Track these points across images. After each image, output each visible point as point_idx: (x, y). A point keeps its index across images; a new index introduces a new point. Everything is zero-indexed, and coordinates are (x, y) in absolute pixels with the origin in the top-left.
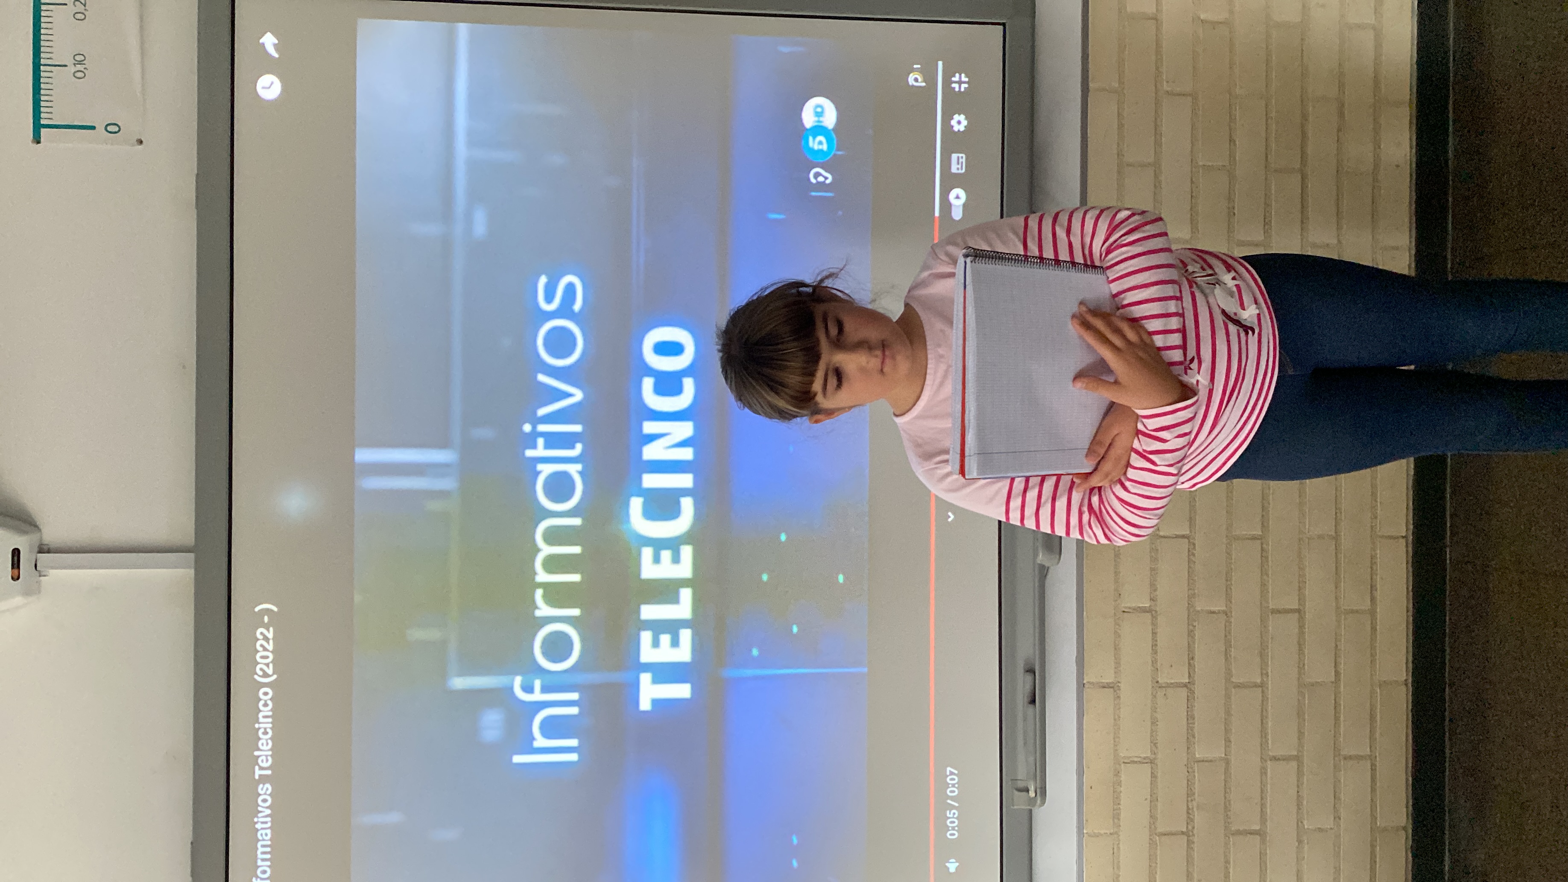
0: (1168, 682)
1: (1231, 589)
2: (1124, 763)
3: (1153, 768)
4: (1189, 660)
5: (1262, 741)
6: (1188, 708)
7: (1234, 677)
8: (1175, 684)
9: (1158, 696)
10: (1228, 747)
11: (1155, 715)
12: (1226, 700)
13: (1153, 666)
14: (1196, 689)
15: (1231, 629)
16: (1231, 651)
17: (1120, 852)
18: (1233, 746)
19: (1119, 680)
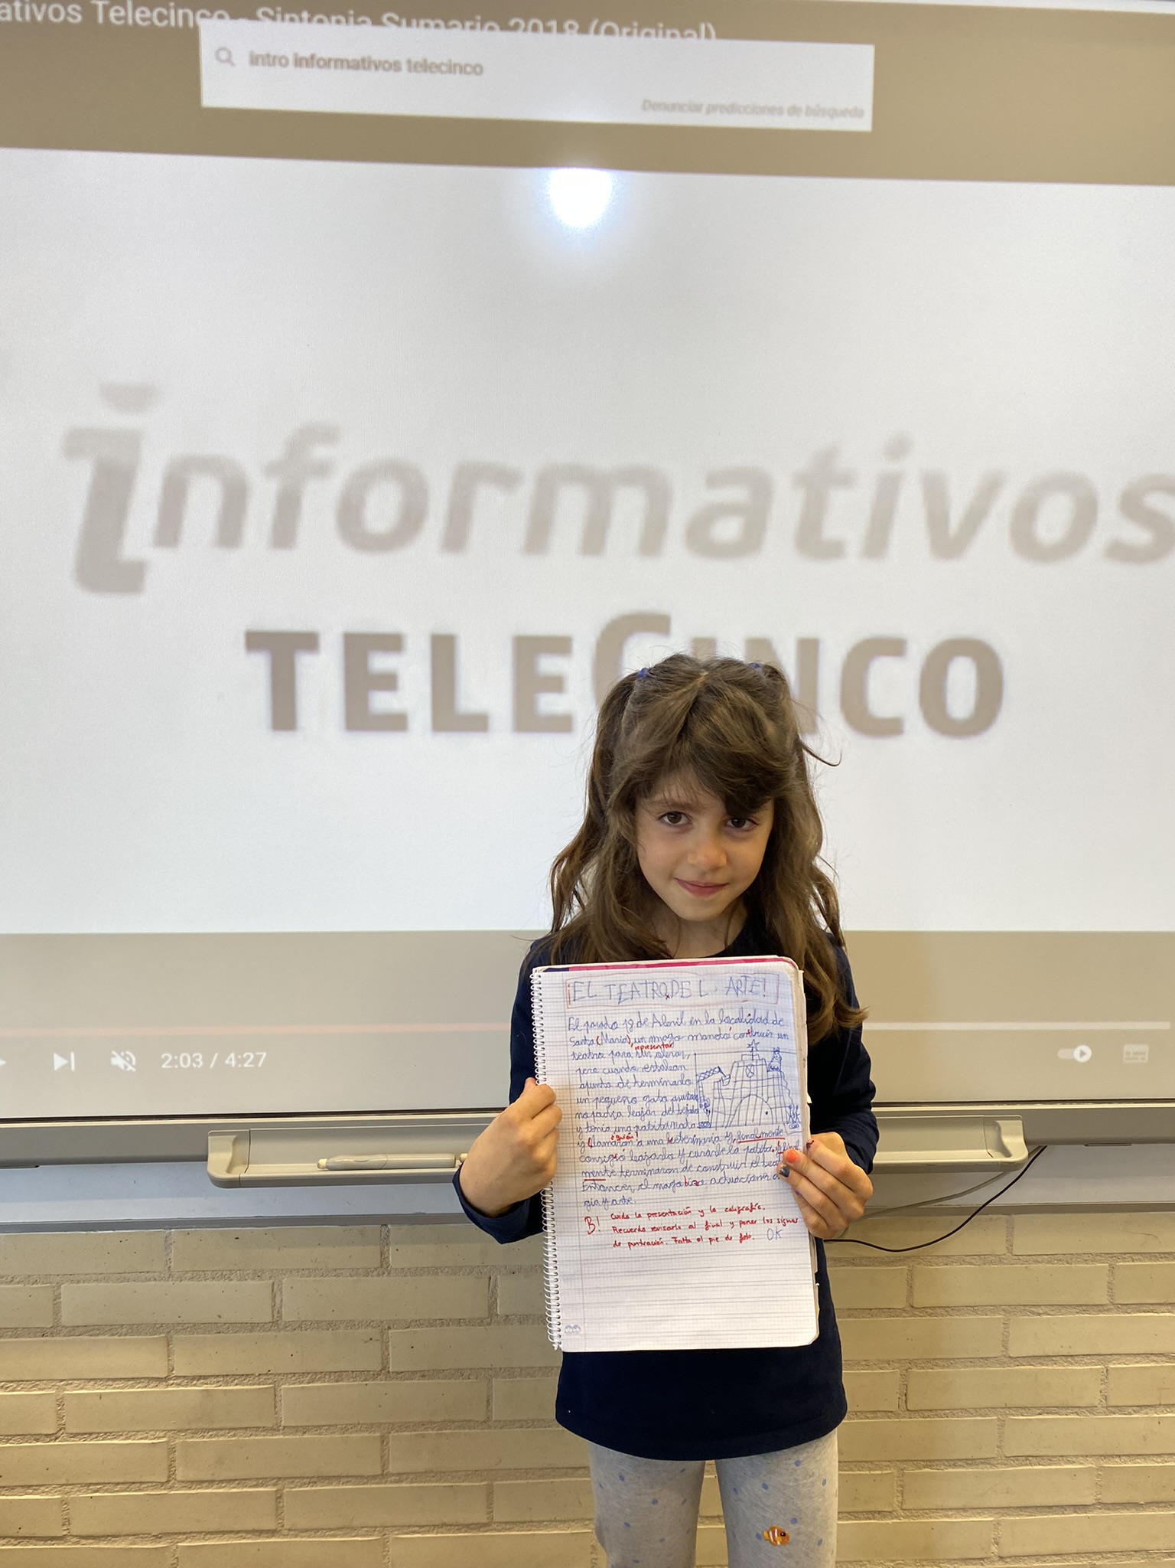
0: (390, 1343)
1: (522, 1427)
2: (273, 1284)
3: (266, 1326)
4: (420, 1371)
5: (304, 1478)
6: (353, 1372)
7: (395, 1434)
8: (386, 1353)
9: (369, 1330)
10: (296, 1429)
11: (342, 1326)
12: (364, 1424)
13: (412, 1321)
14: (378, 1382)
15: (464, 1428)
16: (432, 1430)
17: (142, 1282)
18: (298, 1437)
19: (391, 1275)
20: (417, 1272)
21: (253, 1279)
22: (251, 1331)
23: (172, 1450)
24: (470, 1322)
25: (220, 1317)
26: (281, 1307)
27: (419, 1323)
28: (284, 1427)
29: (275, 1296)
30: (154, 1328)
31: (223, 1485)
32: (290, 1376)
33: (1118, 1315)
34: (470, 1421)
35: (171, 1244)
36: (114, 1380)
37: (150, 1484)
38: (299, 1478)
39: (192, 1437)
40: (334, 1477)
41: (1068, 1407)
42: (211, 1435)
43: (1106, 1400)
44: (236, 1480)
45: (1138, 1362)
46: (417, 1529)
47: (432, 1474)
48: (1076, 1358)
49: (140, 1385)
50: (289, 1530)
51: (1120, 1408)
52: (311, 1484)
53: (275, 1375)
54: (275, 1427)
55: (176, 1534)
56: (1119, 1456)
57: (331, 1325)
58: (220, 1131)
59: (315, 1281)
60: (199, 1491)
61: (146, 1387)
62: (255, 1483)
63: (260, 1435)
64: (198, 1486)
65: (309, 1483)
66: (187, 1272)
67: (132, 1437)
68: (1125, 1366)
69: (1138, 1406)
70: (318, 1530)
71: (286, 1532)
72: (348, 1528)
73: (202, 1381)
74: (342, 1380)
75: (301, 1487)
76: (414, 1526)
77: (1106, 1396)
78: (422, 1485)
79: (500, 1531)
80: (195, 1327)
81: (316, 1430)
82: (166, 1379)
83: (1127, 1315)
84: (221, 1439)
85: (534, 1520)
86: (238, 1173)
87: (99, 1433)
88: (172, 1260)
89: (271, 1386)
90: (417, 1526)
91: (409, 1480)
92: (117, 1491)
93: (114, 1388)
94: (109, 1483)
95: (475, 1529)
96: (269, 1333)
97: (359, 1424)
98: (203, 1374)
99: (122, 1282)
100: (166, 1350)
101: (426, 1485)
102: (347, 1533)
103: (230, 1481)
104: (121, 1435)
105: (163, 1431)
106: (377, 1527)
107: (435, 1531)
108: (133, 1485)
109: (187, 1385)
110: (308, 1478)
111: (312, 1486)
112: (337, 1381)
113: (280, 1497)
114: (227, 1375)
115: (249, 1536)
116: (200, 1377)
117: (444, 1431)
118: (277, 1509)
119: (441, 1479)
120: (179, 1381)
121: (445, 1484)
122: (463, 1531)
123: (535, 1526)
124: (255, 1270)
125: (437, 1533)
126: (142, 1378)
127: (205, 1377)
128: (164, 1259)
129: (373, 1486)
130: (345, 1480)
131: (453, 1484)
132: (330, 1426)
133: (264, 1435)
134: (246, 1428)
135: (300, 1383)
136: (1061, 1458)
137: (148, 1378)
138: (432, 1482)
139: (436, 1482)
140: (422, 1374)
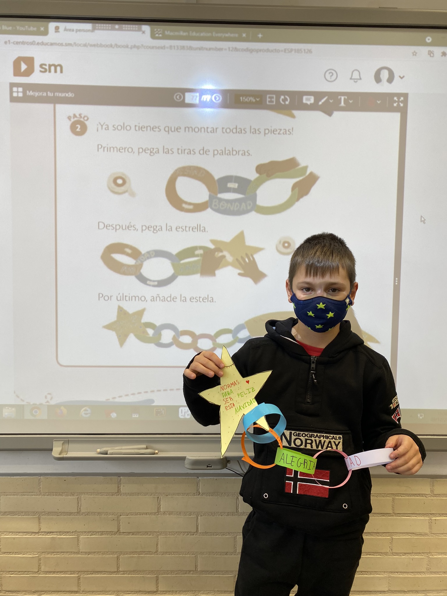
0: (121, 521)
1: (170, 555)
2: (78, 498)
3: (75, 514)
4: (132, 532)
5: (88, 572)
6: (107, 532)
7: (122, 556)
8: (119, 525)
9: (113, 516)
10: (86, 553)
11: (103, 514)
12: (111, 552)
13: (129, 513)
14: (116, 536)
15: (148, 554)
16: (136, 555)
17: (30, 496)
18: (86, 556)
19: (122, 495)
20: (132, 494)
21: (71, 496)
22: (70, 515)
23: (40, 560)
24: (151, 514)
25: (58, 510)
26: (81, 507)
27: (132, 514)
28: (81, 552)
29: (79, 503)
30: (34, 513)
31: (58, 573)
32: (83, 533)
33: (396, 518)
34: (150, 552)
35: (41, 482)
36: (19, 532)
37: (31, 572)
38: (87, 571)
39: (47, 555)
40: (99, 572)
41: (377, 553)
42: (54, 554)
43: (392, 550)
44: (63, 572)
45: (404, 536)
46: (130, 592)
47: (136, 572)
48: (380, 534)
49: (29, 535)
50: (83, 591)
51: (397, 554)
52: (91, 574)
53: (78, 532)
54: (78, 552)
55: (41, 591)
56: (397, 572)
57: (99, 514)
58: (58, 439)
59: (93, 497)
60: (50, 575)
61: (30, 535)
62: (70, 573)
63: (72, 555)
64: (49, 574)
65: (90, 574)
66: (46, 493)
67: (25, 554)
68: (399, 537)
69: (404, 553)
70: (93, 592)
71: (81, 592)
72: (104, 591)
73: (51, 534)
74: (103, 535)
75: (87, 575)
76: (129, 591)
77: (392, 549)
78: (132, 576)
79: (161, 594)
80: (49, 513)
81: (93, 554)
82: (38, 533)
83: (400, 518)
84: (58, 556)
85: (174, 590)
86: (64, 455)
87: (13, 552)
88: (41, 488)
89: (77, 536)
90: (131, 591)
91: (127, 574)
92: (19, 575)
93: (19, 535)
94: (16, 571)
95: (152, 593)
96: (76, 516)
97: (109, 552)
98: (52, 531)
99: (22, 496)
100: (38, 522)
101: (134, 576)
102: (104, 593)
103: (61, 572)
104: (21, 553)
105: (37, 552)
106: (115, 591)
107: (137, 594)
108: (25, 573)
109: (46, 535)
110: (90, 572)
111: (91, 575)
112: (101, 535)
113: (79, 579)
114: (60, 532)
115: (68, 593)
116: (51, 532)
117: (140, 555)
118: (78, 583)
119: (139, 574)
120: (43, 534)
121: (140, 576)
122: (147, 593)
123: (174, 593)
124: (72, 493)
125: (138, 594)
126: (29, 532)
127: (53, 532)
128: (39, 488)
129: (114, 576)
130: (104, 573)
131: (144, 576)
132: (98, 552)
133: (74, 555)
134: (67, 552)
135: (88, 535)
136: (374, 573)
137: (32, 532)
138: (136, 575)
139: (138, 575)
140: (133, 533)
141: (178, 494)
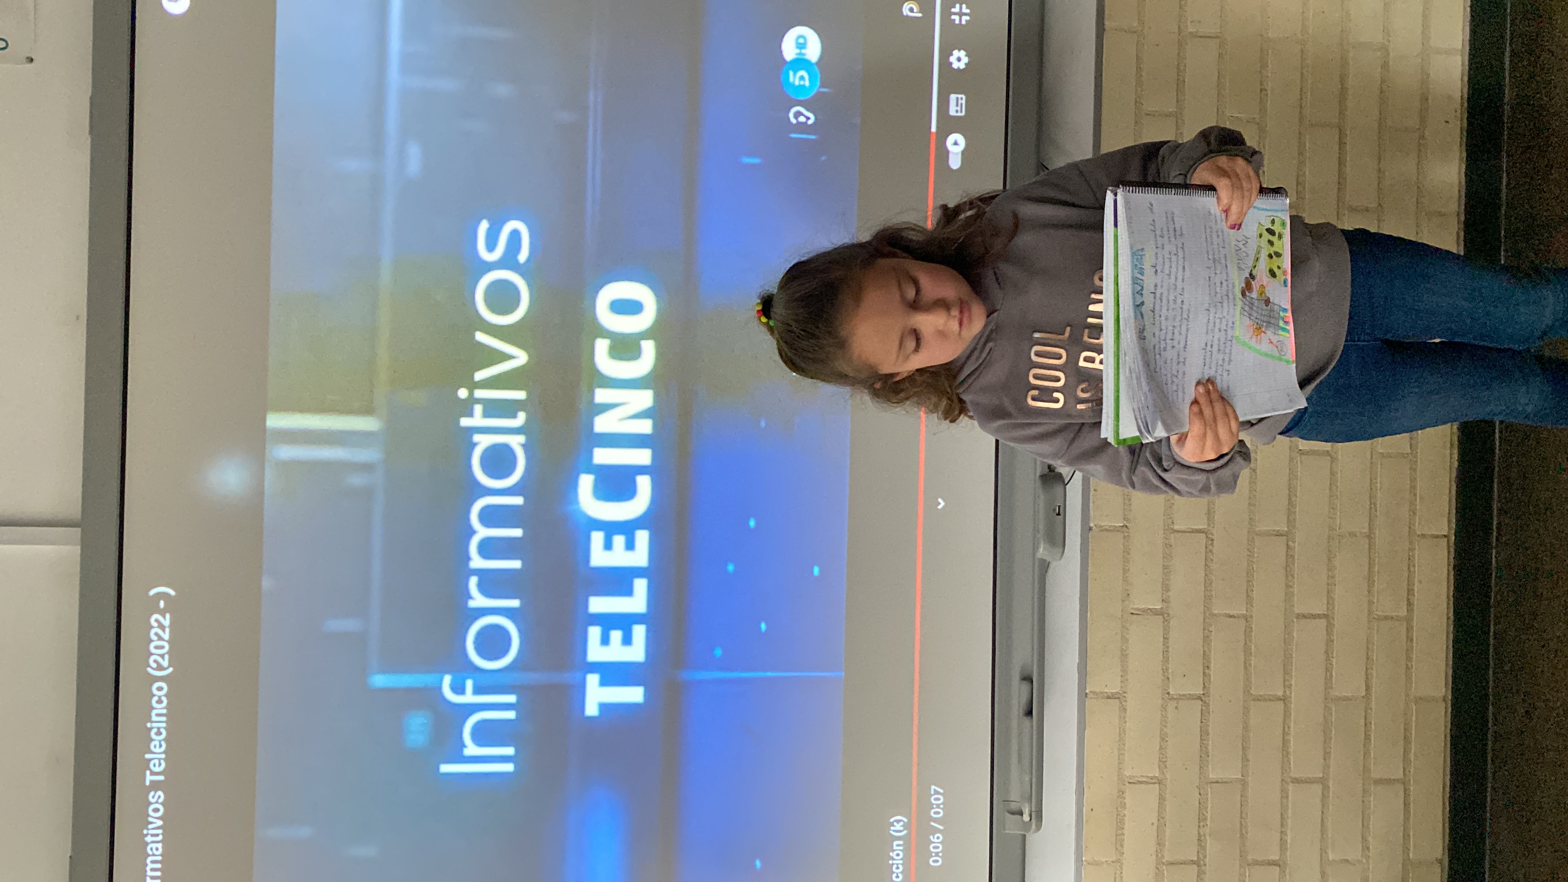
0: (1180, 693)
1: (1253, 590)
2: (1129, 783)
3: (1162, 789)
4: (1204, 670)
5: (1283, 761)
6: (1202, 722)
8: (1188, 696)
9: (1169, 708)
10: (1245, 766)
11: (1165, 730)
12: (1244, 714)
13: (1164, 675)
14: (1211, 702)
15: (1251, 636)
18: (1251, 765)
19: (1126, 691)
20: (1124, 671)
21: (1124, 798)
22: (1166, 800)
23: (1256, 863)
24: (1166, 630)
25: (1153, 824)
26: (1148, 777)
27: (1165, 670)
28: (1242, 776)
29: (1139, 781)
30: (1159, 874)
31: (1285, 823)
32: (1202, 771)
34: (1246, 631)
35: (1094, 860)
40: (1284, 738)
42: (1245, 832)
44: (1283, 814)
57: (1163, 738)
58: (1002, 824)
59: (1128, 750)
62: (1286, 799)
63: (1248, 795)
64: (1287, 843)
65: (1288, 757)
66: (1117, 848)
69: (1260, 91)
71: (1327, 776)
72: (1326, 727)
73: (1203, 839)
74: (1208, 730)
75: (1291, 764)
76: (1327, 676)
78: (1294, 669)
79: (1334, 608)
80: (1160, 843)
81: (1246, 751)
82: (1200, 866)
84: (1249, 825)
88: (1106, 859)
89: (1209, 786)
95: (1332, 628)
96: (1168, 786)
97: (1243, 717)
100: (1177, 866)
101: (1295, 666)
102: (1330, 728)
103: (1283, 818)
105: (1241, 869)
106: (1327, 705)
109: (1206, 850)
110: (1284, 758)
112: (1208, 734)
114: (1199, 819)
115: (1327, 804)
116: (1200, 840)
118: (1307, 782)
119: (1290, 655)
120: (1202, 856)
121: (1295, 651)
122: (1332, 638)
124: (1118, 796)
125: (1334, 658)
127: (1200, 836)
128: (1105, 865)
129: (1293, 707)
130: (1287, 729)
131: (1296, 644)
132: (1243, 740)
133: (1248, 792)
134: (1242, 805)
135: (1208, 762)
138: (1293, 661)
139: (1293, 658)
140: (1206, 668)
141: (1125, 571)
